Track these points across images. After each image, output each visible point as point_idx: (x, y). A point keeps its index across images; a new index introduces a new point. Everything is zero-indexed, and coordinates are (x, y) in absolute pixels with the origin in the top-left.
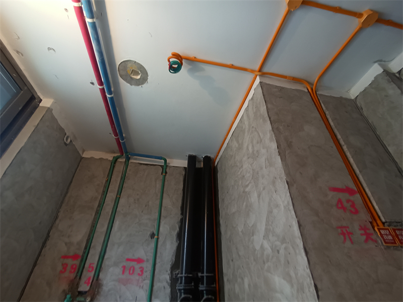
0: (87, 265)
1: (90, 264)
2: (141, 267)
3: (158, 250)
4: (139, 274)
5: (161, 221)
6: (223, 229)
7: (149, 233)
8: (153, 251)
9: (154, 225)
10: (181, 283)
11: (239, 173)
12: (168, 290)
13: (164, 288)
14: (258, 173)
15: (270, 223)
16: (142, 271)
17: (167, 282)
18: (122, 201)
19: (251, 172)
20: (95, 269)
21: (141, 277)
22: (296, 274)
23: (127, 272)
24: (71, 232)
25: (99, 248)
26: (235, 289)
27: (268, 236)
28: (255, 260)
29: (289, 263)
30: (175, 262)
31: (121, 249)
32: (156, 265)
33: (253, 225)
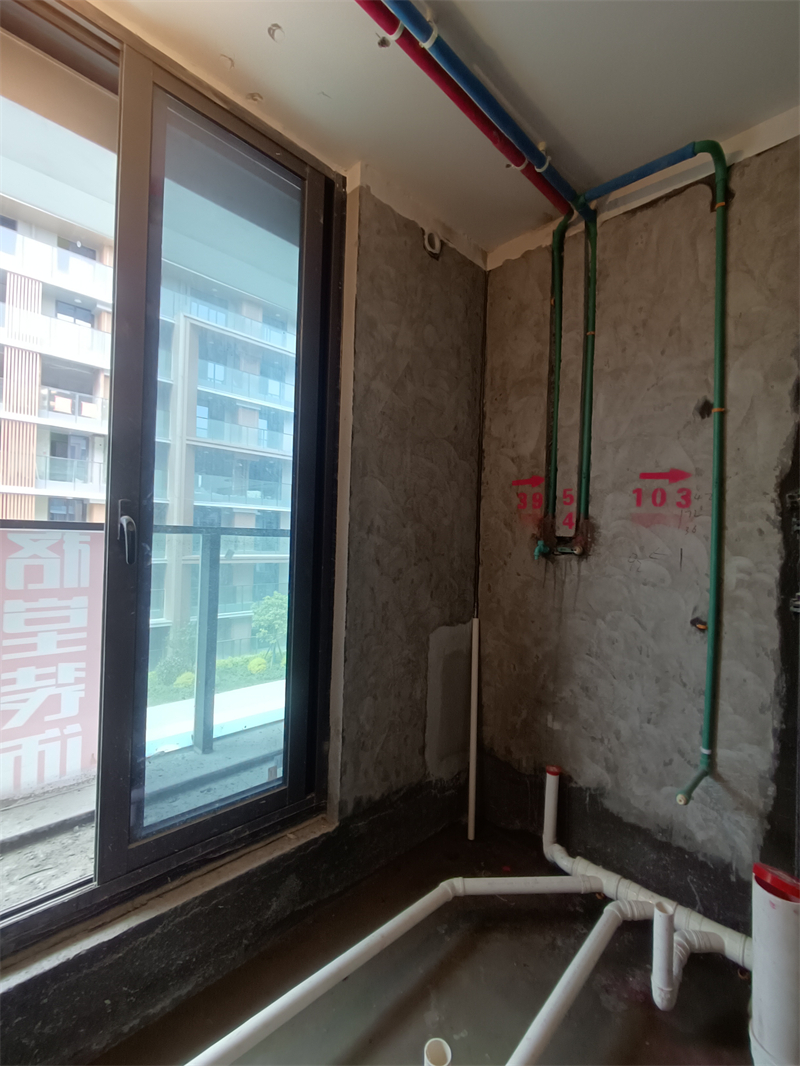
0: (559, 493)
1: (565, 491)
3: (728, 442)
4: (679, 504)
5: (728, 361)
7: (693, 405)
8: (711, 447)
13: (761, 532)
16: (687, 497)
17: (768, 518)
20: (575, 498)
21: (685, 510)
23: (647, 501)
24: (514, 436)
30: (792, 469)
31: (623, 454)
32: (729, 482)
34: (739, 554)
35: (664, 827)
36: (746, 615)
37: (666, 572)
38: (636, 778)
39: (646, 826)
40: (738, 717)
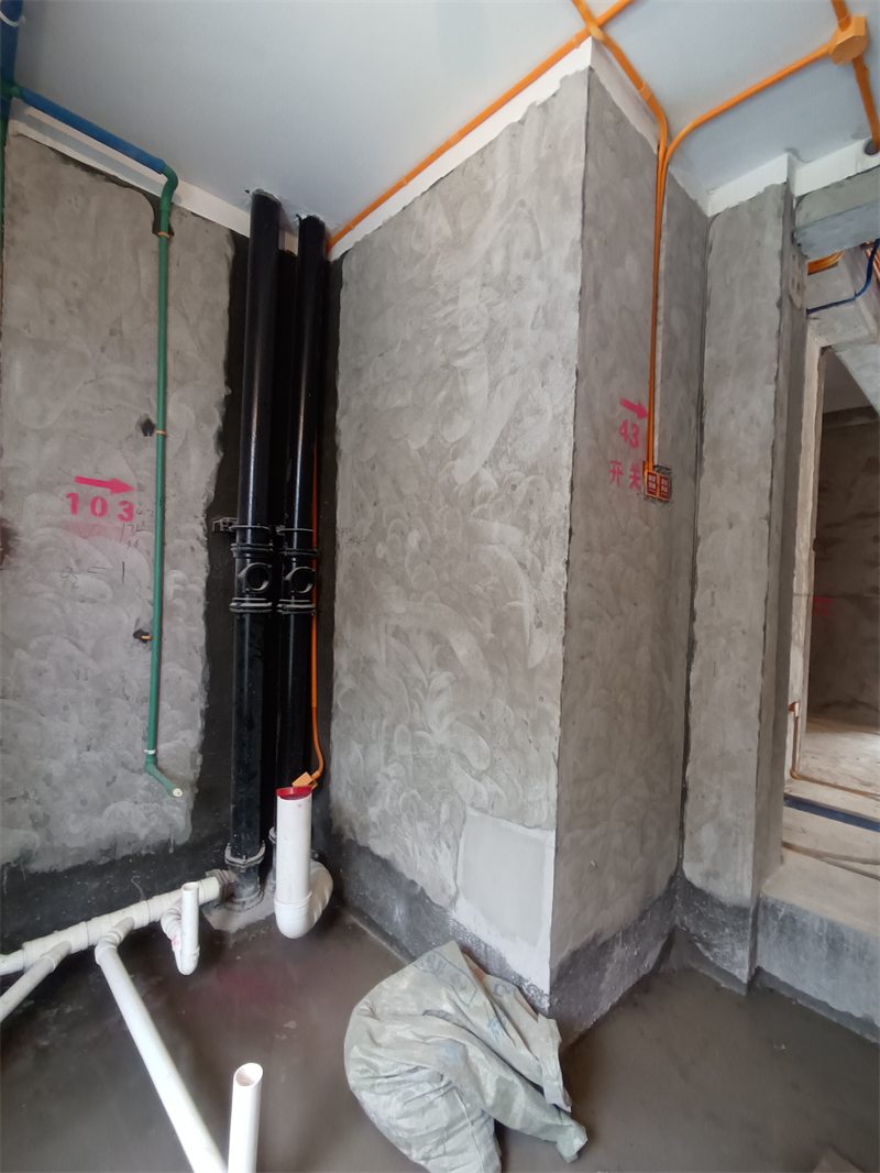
2: (124, 503)
3: (168, 465)
4: (121, 517)
5: (169, 391)
6: (346, 440)
7: (135, 419)
8: (154, 466)
9: (149, 399)
10: (244, 540)
11: (441, 314)
12: (203, 555)
13: (192, 549)
14: (505, 333)
15: (509, 440)
16: (129, 510)
17: (198, 539)
18: (18, 294)
19: (485, 324)
21: (127, 523)
22: (541, 518)
23: (85, 510)
26: (374, 551)
27: (497, 463)
28: (447, 501)
29: (531, 503)
30: (214, 500)
31: (52, 449)
32: (168, 502)
33: (459, 441)
34: (175, 567)
35: (105, 847)
36: (181, 620)
37: (105, 587)
38: (73, 816)
39: (87, 859)
40: (174, 712)
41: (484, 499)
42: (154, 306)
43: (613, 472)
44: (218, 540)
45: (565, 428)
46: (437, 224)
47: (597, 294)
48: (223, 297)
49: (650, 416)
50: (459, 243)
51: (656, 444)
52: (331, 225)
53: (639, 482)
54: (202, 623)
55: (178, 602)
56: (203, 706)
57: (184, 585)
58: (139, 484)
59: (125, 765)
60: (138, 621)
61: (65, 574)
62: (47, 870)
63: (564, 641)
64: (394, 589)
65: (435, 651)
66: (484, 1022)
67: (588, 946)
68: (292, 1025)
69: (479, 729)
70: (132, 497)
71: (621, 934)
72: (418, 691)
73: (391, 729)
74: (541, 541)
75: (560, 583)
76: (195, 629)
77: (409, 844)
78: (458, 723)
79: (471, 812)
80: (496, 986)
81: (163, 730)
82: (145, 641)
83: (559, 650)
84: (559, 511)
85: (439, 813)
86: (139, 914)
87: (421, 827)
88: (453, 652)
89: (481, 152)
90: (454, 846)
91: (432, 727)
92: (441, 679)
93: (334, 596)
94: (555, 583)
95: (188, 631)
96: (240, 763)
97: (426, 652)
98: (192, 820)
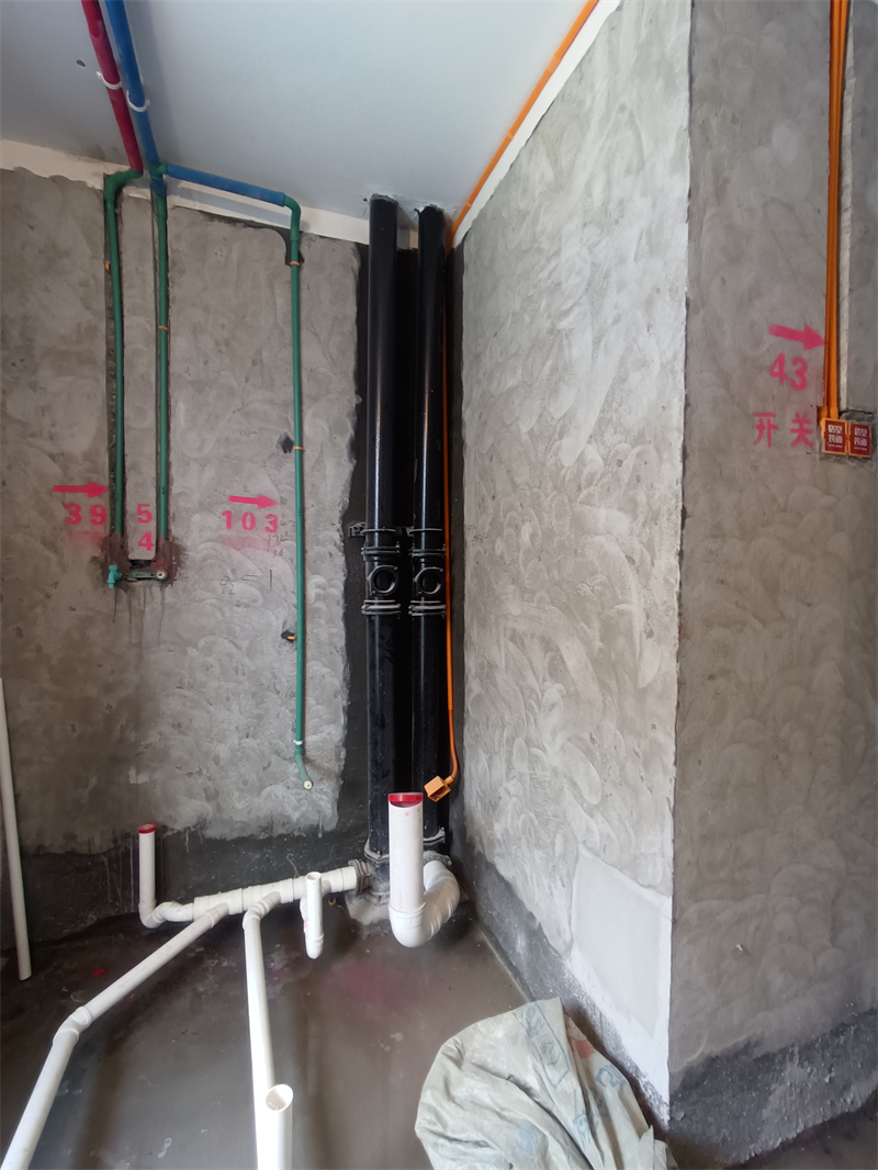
0: (131, 507)
1: (140, 506)
2: (269, 516)
3: (306, 478)
4: (267, 529)
5: (305, 408)
6: (470, 433)
7: (276, 439)
8: (294, 481)
9: (287, 419)
10: (371, 544)
11: (545, 273)
12: (340, 560)
13: (331, 554)
14: (606, 277)
15: (615, 405)
16: (274, 523)
17: (335, 544)
18: (180, 344)
19: (587, 272)
20: (154, 514)
22: (649, 498)
24: (53, 425)
25: (149, 471)
26: (493, 549)
27: (602, 436)
28: (555, 487)
29: (639, 481)
30: (349, 506)
31: (209, 473)
32: (307, 512)
33: (565, 415)
34: (316, 573)
35: (265, 825)
36: (323, 622)
37: (258, 593)
38: (237, 794)
39: (249, 833)
40: (319, 707)
41: (589, 483)
42: (288, 331)
43: (761, 427)
44: (352, 544)
45: (674, 379)
46: (541, 171)
47: (720, 193)
48: (351, 310)
49: (831, 343)
50: (559, 186)
51: (844, 380)
52: (449, 210)
53: (810, 437)
54: (342, 624)
55: (319, 605)
56: (345, 703)
57: (324, 589)
58: (281, 498)
59: (278, 753)
60: (285, 623)
61: (223, 583)
62: (218, 837)
63: (680, 656)
64: (511, 588)
65: (547, 660)
66: (571, 1113)
67: (736, 1055)
68: (398, 1037)
69: (589, 753)
70: (277, 510)
71: (796, 1049)
72: (533, 703)
73: (511, 741)
74: (650, 528)
75: (673, 581)
76: (335, 630)
77: (528, 871)
78: (570, 744)
79: (583, 851)
80: (601, 1071)
81: (309, 724)
82: (291, 641)
83: (672, 667)
84: (670, 487)
85: (553, 843)
86: (284, 891)
87: (538, 855)
88: (563, 662)
89: (580, 65)
90: (567, 885)
91: (547, 746)
92: (553, 692)
93: (464, 595)
94: (667, 581)
95: (329, 632)
96: (375, 762)
97: (540, 661)
98: (338, 809)
